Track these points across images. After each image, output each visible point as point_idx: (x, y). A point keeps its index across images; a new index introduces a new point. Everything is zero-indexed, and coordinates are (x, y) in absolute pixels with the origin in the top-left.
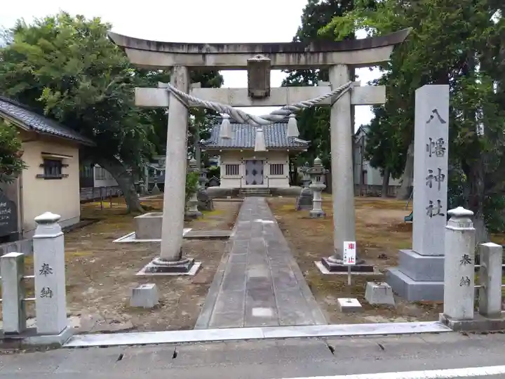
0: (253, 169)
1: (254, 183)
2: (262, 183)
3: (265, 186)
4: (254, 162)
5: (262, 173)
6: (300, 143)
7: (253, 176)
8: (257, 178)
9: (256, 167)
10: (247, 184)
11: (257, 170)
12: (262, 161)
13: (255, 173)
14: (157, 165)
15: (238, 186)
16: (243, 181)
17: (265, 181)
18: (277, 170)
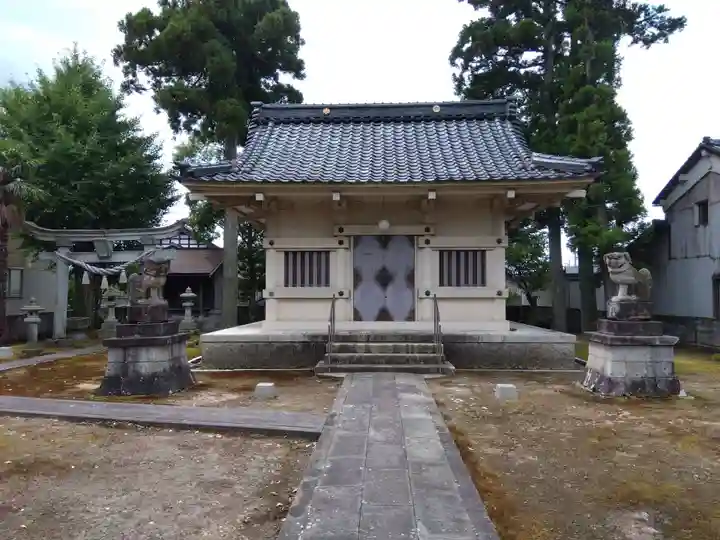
0: (379, 267)
1: (384, 315)
2: (411, 317)
3: (423, 325)
4: (384, 240)
5: (410, 279)
6: (557, 169)
7: (377, 289)
8: (391, 297)
9: (391, 259)
10: (357, 317)
11: (391, 268)
12: (411, 239)
13: (384, 279)
14: (93, 257)
15: (322, 328)
16: (344, 309)
17: (425, 309)
18: (463, 268)
